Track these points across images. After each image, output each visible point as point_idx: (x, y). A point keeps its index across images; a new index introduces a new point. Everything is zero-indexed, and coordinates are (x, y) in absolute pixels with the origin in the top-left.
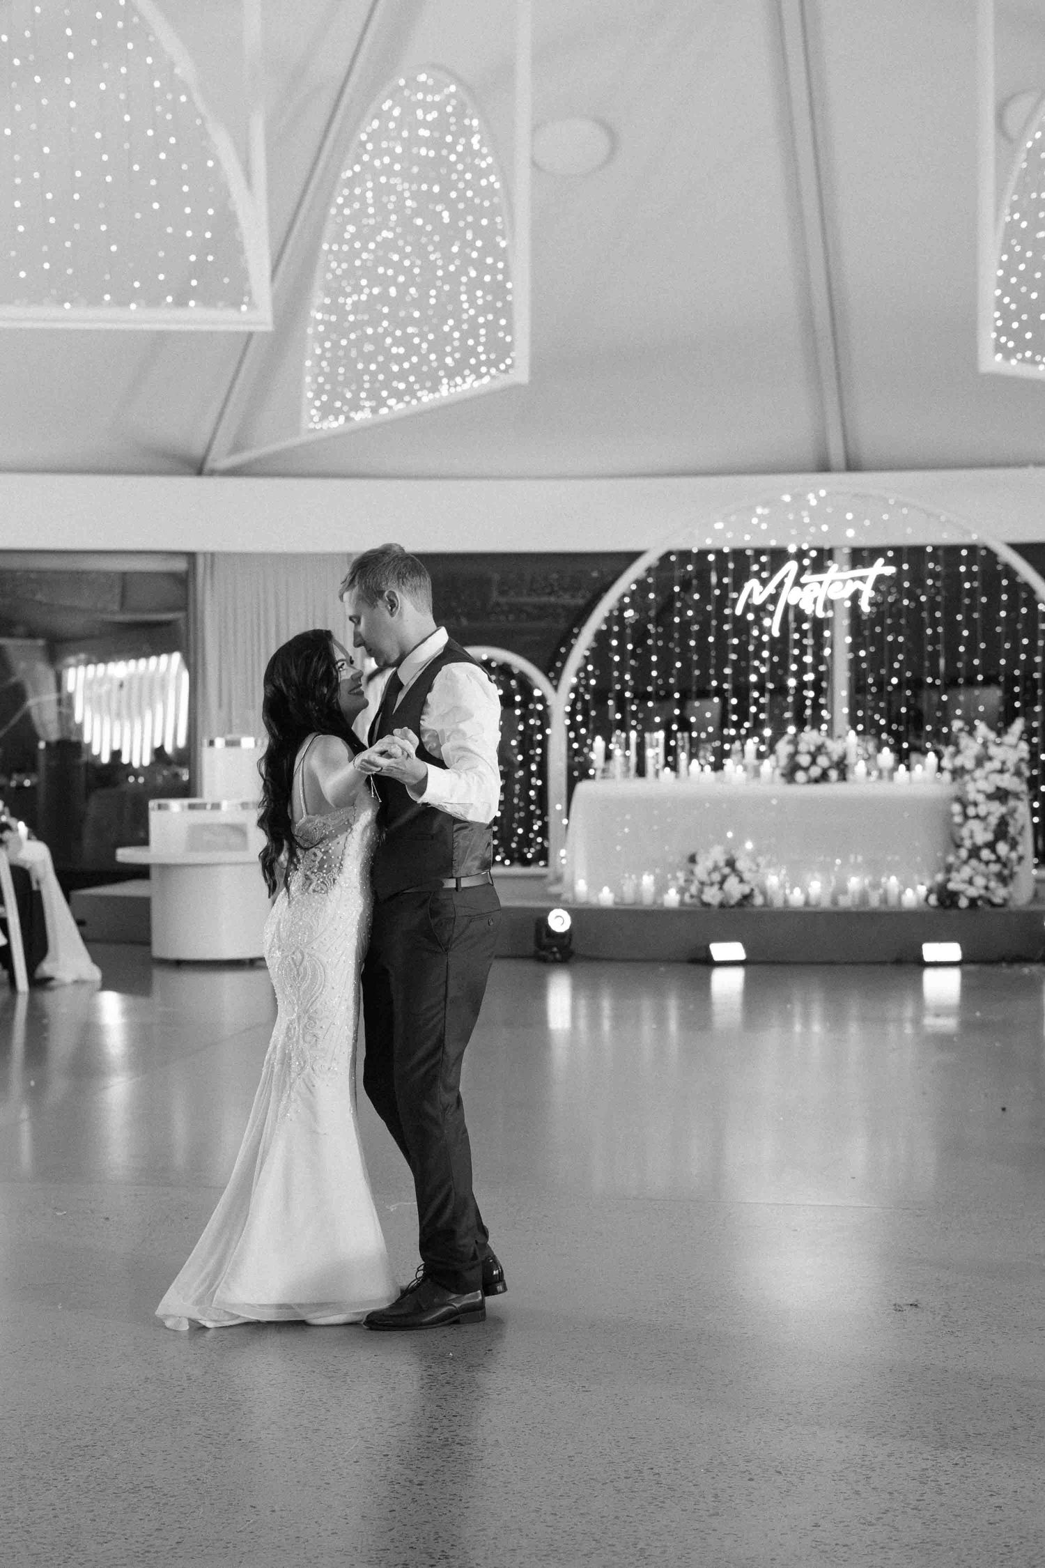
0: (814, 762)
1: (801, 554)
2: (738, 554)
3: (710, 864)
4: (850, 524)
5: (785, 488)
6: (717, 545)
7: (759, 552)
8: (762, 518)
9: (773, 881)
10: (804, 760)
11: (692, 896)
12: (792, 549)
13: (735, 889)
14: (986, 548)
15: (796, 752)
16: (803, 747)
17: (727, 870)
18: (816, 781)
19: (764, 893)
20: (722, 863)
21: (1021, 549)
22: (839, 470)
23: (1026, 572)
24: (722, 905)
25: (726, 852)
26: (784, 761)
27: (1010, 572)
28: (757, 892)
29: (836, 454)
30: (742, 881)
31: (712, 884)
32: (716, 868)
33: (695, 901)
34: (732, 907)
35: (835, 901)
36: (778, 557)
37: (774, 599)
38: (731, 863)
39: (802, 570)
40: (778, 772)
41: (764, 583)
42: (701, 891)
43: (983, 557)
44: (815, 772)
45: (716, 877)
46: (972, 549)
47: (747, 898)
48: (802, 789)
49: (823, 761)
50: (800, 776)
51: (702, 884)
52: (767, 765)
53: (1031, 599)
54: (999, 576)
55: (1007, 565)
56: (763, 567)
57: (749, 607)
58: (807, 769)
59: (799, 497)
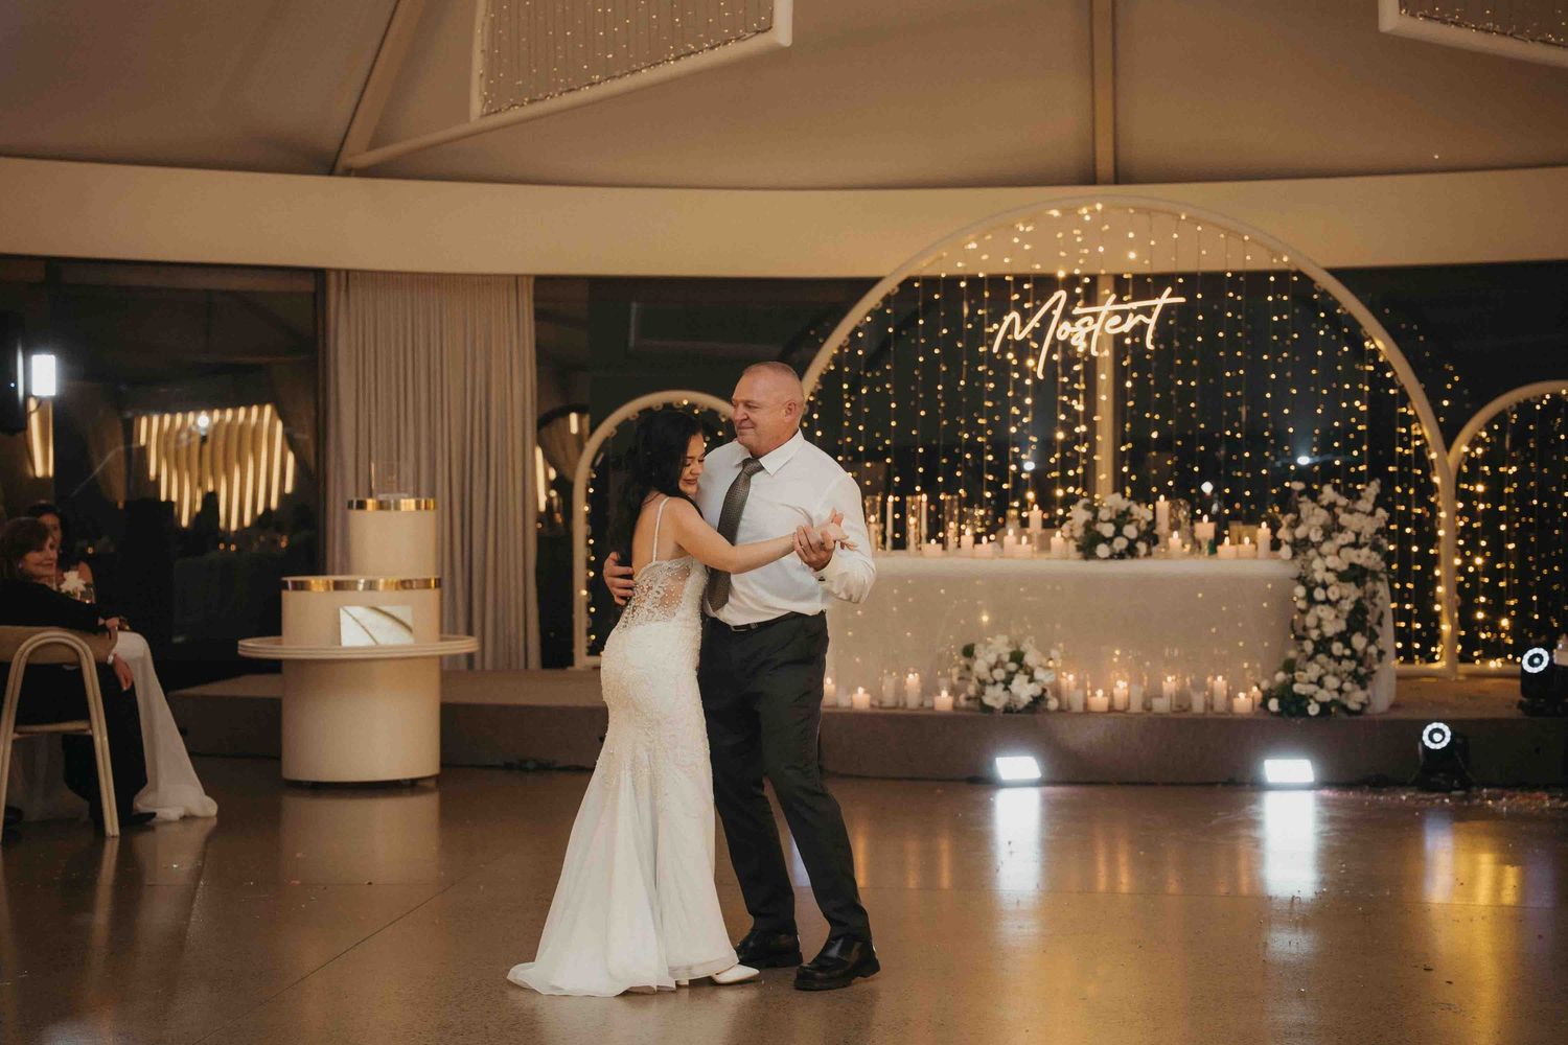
0: (1119, 532)
1: (1071, 282)
2: (996, 281)
3: (992, 659)
4: (1131, 245)
5: (1052, 204)
6: (970, 272)
7: (1020, 279)
8: (1025, 237)
9: (1069, 679)
10: (1108, 530)
11: (968, 699)
12: (1061, 274)
13: (1024, 691)
14: (1299, 273)
15: (1095, 519)
16: (1104, 514)
17: (1012, 666)
18: (1121, 556)
19: (1057, 694)
20: (1006, 658)
21: (1337, 273)
22: (1106, 183)
23: (1350, 303)
24: (1008, 710)
25: (1010, 643)
26: (1079, 532)
27: (1330, 303)
28: (1049, 694)
29: (1105, 165)
30: (1031, 680)
31: (995, 683)
32: (999, 664)
33: (971, 704)
34: (1019, 712)
35: (1147, 707)
36: (1044, 285)
37: (1038, 334)
38: (1017, 657)
39: (1072, 300)
40: (1072, 544)
41: (1026, 316)
42: (981, 693)
43: (1295, 285)
44: (1120, 544)
45: (999, 674)
46: (1283, 275)
47: (1038, 701)
48: (1102, 567)
49: (1130, 531)
50: (1102, 550)
51: (983, 682)
52: (1057, 538)
53: (1356, 338)
54: (1315, 307)
55: (1325, 294)
56: (1025, 298)
57: (1006, 345)
58: (1109, 541)
59: (1069, 211)
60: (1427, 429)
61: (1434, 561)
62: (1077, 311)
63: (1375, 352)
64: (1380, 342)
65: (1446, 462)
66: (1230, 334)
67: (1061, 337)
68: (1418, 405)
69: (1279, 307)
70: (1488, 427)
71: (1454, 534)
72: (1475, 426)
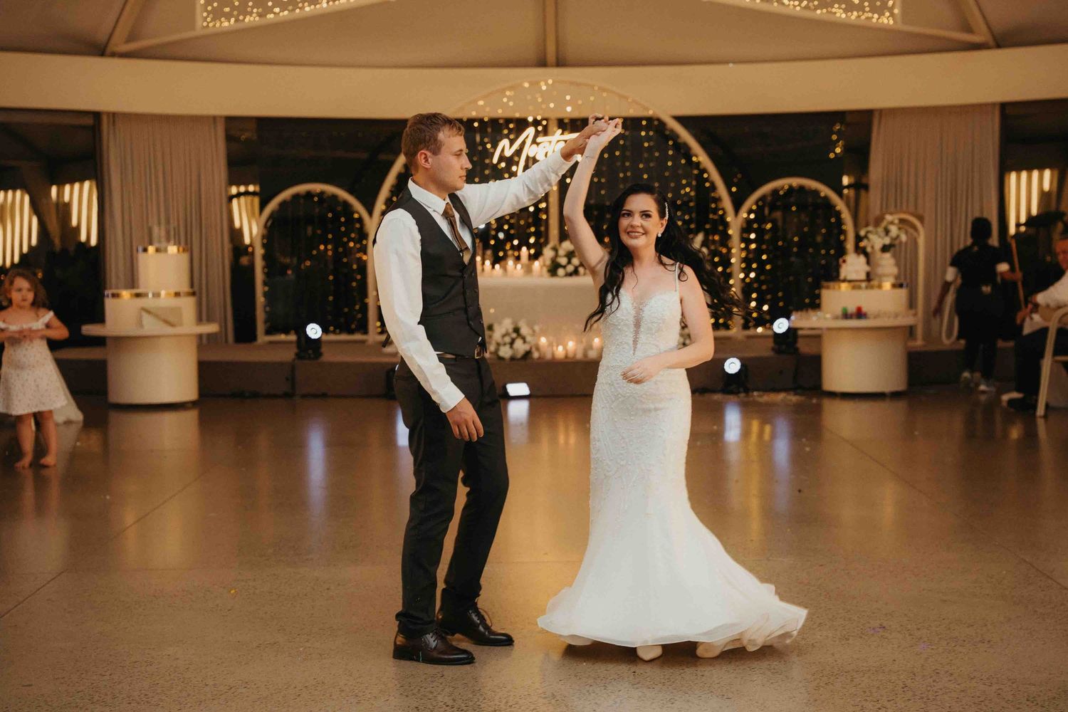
0: (569, 262)
1: (536, 123)
2: (494, 122)
3: (503, 331)
4: (569, 103)
5: (525, 77)
6: (480, 116)
7: (508, 121)
8: (510, 98)
9: (543, 340)
10: (563, 261)
11: (491, 353)
12: (530, 119)
13: (520, 347)
14: (658, 120)
15: (557, 255)
16: (561, 252)
17: (514, 335)
18: (570, 275)
19: (538, 349)
20: (511, 330)
21: (680, 119)
22: (552, 66)
23: (685, 136)
24: (513, 359)
25: (513, 323)
26: (548, 262)
27: (675, 136)
28: (534, 350)
29: (551, 56)
30: (525, 342)
31: (505, 344)
32: (507, 334)
33: (493, 356)
34: (518, 360)
35: (585, 355)
36: (521, 124)
37: (518, 152)
38: (517, 330)
39: (537, 134)
40: (545, 270)
41: (512, 142)
42: (497, 350)
43: (656, 125)
44: (570, 268)
45: (507, 339)
46: (649, 119)
47: (528, 354)
48: (561, 281)
49: (575, 261)
50: (561, 272)
51: (498, 344)
52: (537, 264)
53: (688, 154)
54: (667, 138)
55: (672, 131)
56: (511, 131)
57: (502, 158)
58: (564, 267)
59: (535, 84)
60: (727, 204)
61: (730, 276)
62: (539, 140)
63: (698, 164)
64: (701, 157)
65: (735, 223)
66: (622, 154)
67: (531, 155)
68: (722, 190)
69: (648, 138)
70: (756, 203)
71: (739, 260)
72: (750, 202)
